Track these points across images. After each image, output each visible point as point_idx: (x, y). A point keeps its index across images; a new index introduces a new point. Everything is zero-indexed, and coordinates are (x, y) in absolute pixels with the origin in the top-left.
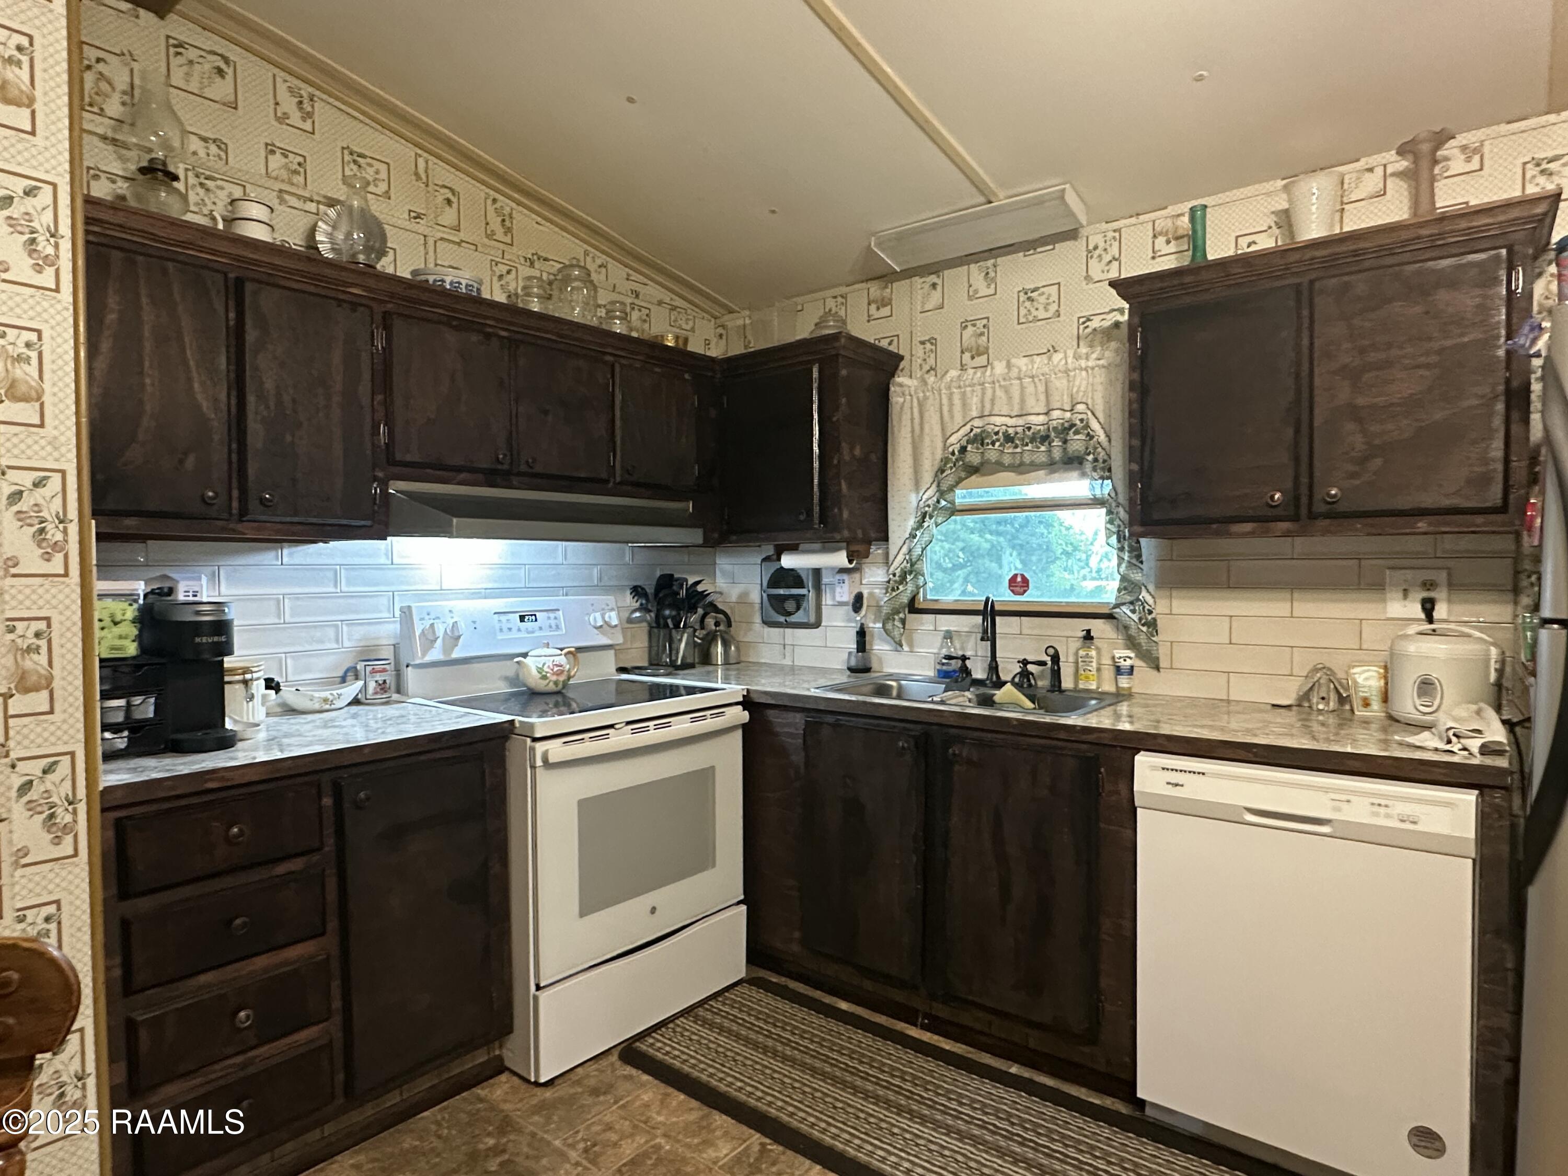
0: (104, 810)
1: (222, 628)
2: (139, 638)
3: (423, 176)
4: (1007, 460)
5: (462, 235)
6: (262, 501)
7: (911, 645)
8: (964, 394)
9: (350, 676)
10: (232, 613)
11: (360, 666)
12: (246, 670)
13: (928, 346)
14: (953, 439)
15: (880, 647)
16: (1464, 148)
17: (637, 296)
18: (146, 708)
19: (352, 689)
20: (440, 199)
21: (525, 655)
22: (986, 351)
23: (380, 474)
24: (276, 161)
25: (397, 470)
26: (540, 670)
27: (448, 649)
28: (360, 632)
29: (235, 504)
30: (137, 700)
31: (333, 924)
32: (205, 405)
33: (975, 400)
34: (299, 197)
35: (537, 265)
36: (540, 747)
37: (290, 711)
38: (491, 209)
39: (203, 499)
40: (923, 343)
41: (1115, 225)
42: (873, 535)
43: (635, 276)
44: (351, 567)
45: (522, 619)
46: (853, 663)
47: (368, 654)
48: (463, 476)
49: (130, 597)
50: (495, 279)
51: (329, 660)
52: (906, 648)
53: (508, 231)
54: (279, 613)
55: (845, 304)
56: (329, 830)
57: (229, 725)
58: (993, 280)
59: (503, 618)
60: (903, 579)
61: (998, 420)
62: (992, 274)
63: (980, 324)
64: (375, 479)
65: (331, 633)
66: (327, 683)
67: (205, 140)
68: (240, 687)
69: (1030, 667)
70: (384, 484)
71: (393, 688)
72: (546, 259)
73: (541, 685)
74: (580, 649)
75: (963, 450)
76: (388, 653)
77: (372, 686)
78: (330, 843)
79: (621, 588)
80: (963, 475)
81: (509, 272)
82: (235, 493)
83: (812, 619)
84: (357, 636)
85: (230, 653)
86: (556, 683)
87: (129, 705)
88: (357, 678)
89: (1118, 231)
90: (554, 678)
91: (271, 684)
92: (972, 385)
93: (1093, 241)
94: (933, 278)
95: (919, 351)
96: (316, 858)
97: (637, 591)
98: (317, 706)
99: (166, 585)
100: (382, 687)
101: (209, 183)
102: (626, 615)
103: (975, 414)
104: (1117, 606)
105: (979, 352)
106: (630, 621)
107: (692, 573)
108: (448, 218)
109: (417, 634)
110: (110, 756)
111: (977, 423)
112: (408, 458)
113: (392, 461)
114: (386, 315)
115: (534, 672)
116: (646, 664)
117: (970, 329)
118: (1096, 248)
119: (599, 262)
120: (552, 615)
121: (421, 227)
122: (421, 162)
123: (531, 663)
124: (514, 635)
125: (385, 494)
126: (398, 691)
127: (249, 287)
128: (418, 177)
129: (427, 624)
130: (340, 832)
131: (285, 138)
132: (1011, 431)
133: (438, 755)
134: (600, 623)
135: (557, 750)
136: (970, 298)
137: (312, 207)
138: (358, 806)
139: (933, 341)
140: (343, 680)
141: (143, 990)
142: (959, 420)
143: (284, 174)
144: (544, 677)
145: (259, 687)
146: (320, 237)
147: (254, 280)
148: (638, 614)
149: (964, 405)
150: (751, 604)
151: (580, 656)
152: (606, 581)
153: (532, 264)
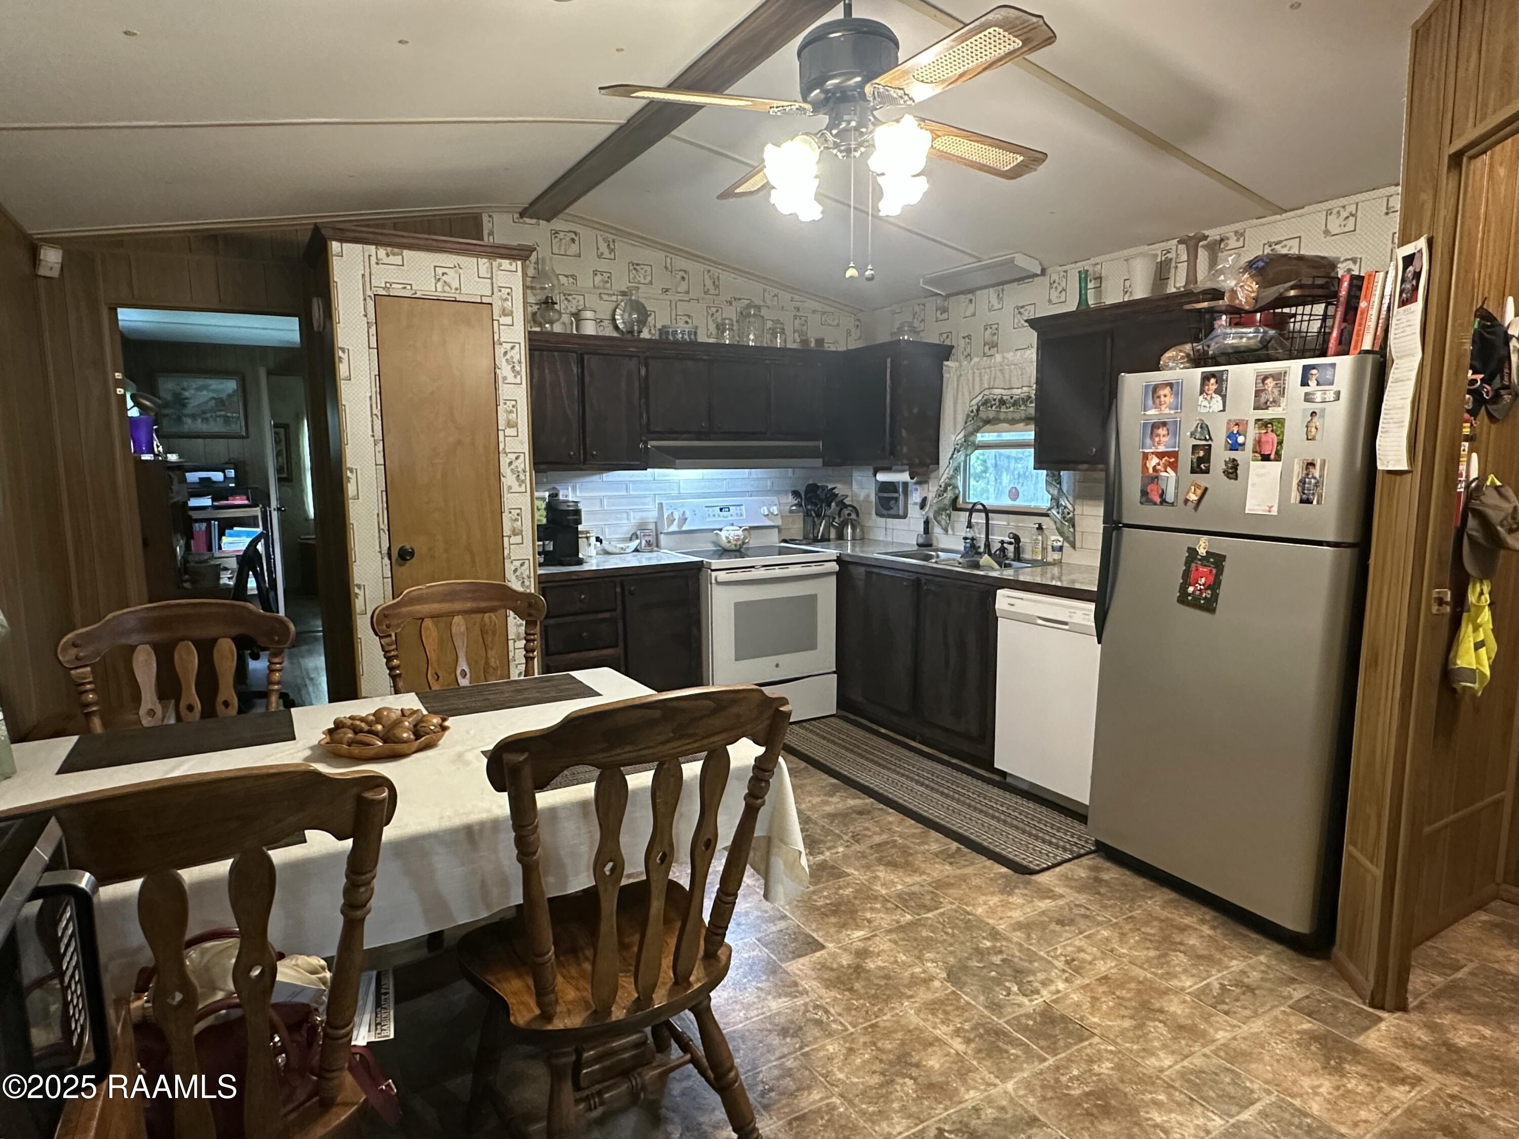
0: (539, 583)
1: (577, 512)
2: (547, 517)
3: (670, 268)
4: (1002, 416)
5: (691, 295)
6: (593, 455)
7: (953, 530)
8: (980, 373)
9: (634, 537)
10: (581, 506)
11: (638, 533)
12: (588, 532)
13: (967, 340)
14: (974, 402)
15: (937, 530)
16: (1236, 233)
17: (798, 310)
18: (550, 547)
19: (635, 543)
20: (679, 277)
21: (721, 530)
22: (997, 345)
23: (644, 439)
24: (598, 278)
25: (653, 436)
26: (727, 538)
27: (681, 524)
28: (639, 515)
29: (582, 457)
30: (547, 542)
31: (621, 644)
32: (569, 413)
33: (986, 377)
34: (608, 294)
35: (734, 303)
36: (714, 574)
37: (607, 553)
38: (706, 276)
39: (569, 455)
40: (964, 338)
41: (1064, 268)
42: (928, 461)
43: (797, 297)
44: (634, 482)
45: (721, 510)
46: (921, 541)
47: (642, 526)
48: (685, 436)
49: (543, 499)
50: (709, 317)
51: (625, 529)
52: (950, 532)
53: (716, 287)
54: (602, 505)
55: (924, 310)
56: (619, 602)
57: (581, 556)
58: (1001, 299)
59: (710, 509)
60: (945, 490)
61: (997, 391)
62: (1001, 295)
63: (994, 327)
64: (641, 441)
65: (625, 515)
66: (623, 540)
67: (567, 276)
68: (585, 540)
69: (1005, 545)
70: (646, 443)
71: (655, 544)
72: (740, 299)
73: (727, 546)
74: (752, 528)
75: (978, 410)
76: (652, 526)
77: (644, 542)
78: (619, 608)
79: (786, 492)
80: (981, 424)
81: (717, 311)
82: (582, 452)
83: (901, 513)
84: (638, 517)
85: (581, 523)
86: (736, 545)
87: (544, 544)
88: (637, 538)
89: (1066, 272)
90: (734, 543)
91: (598, 539)
92: (985, 368)
93: (1055, 277)
94: (970, 296)
95: (962, 342)
96: (614, 613)
97: (796, 494)
98: (618, 551)
99: (554, 492)
100: (649, 543)
101: (569, 298)
102: (788, 508)
103: (986, 386)
104: (1049, 509)
105: (994, 345)
106: (791, 511)
107: (830, 482)
108: (683, 286)
109: (665, 516)
110: (540, 565)
111: (986, 392)
112: (658, 429)
113: (649, 432)
114: (646, 358)
115: (724, 539)
116: (801, 538)
117: (989, 330)
118: (1054, 282)
119: (772, 294)
120: (738, 508)
121: (669, 296)
122: (669, 260)
123: (723, 534)
124: (716, 519)
125: (646, 447)
126: (657, 546)
127: (586, 357)
128: (666, 267)
129: (670, 512)
130: (623, 603)
131: (602, 265)
132: (1005, 398)
133: (667, 574)
134: (766, 513)
135: (722, 576)
136: (990, 310)
137: (614, 298)
138: (631, 593)
139: (969, 337)
140: (631, 539)
141: (553, 654)
142: (977, 391)
143: (601, 285)
144: (729, 542)
145: (593, 540)
146: (617, 317)
147: (588, 353)
148: (794, 508)
149: (981, 380)
150: (871, 502)
151: (752, 532)
152: (775, 488)
153: (731, 304)
